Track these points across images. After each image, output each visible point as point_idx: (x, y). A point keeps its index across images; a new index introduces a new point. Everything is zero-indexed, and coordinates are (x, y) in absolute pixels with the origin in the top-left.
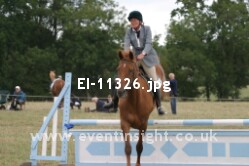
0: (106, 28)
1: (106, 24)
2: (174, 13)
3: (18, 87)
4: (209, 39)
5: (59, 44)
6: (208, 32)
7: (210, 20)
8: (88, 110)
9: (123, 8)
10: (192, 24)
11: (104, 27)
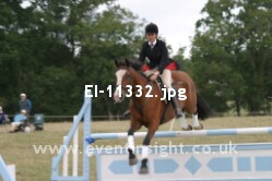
0: (126, 42)
2: (198, 24)
4: (237, 51)
5: (77, 62)
7: (237, 30)
9: (144, 20)
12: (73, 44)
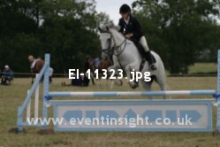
0: (79, 17)
1: (79, 14)
2: (134, 5)
3: (7, 66)
4: (163, 26)
6: (163, 20)
7: (163, 9)
8: (64, 85)
10: (150, 13)
11: (77, 16)
12: (37, 17)
